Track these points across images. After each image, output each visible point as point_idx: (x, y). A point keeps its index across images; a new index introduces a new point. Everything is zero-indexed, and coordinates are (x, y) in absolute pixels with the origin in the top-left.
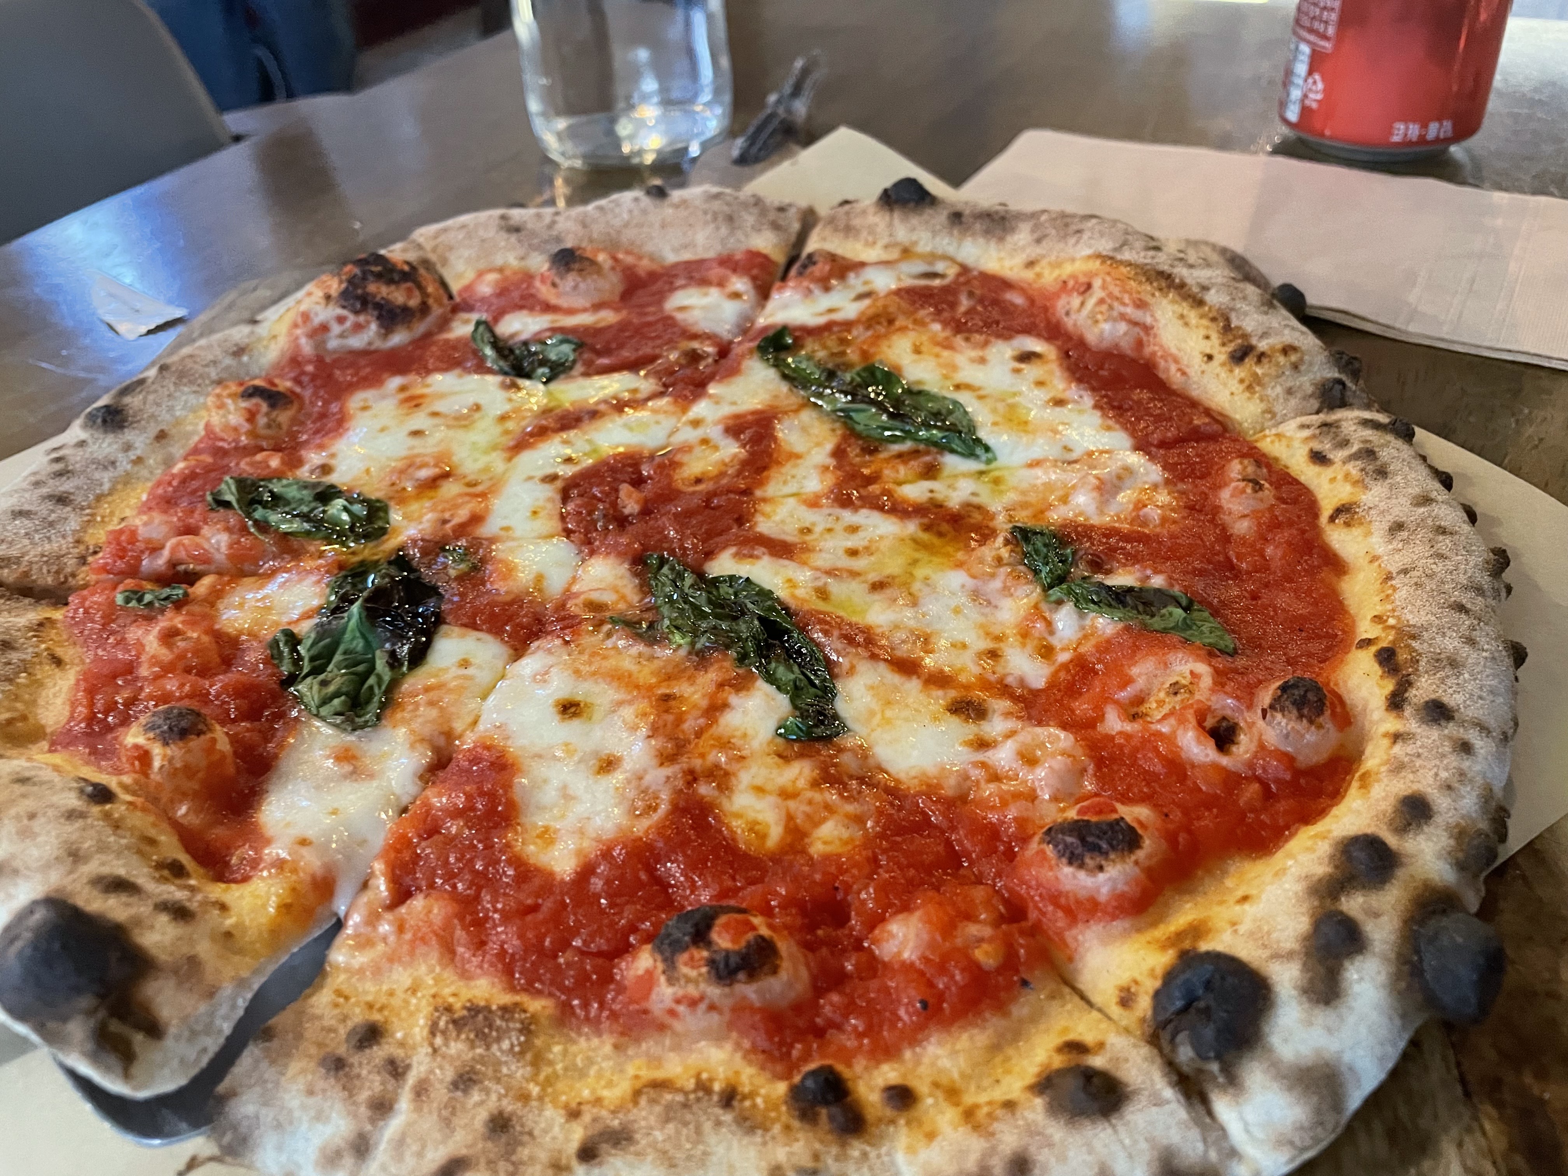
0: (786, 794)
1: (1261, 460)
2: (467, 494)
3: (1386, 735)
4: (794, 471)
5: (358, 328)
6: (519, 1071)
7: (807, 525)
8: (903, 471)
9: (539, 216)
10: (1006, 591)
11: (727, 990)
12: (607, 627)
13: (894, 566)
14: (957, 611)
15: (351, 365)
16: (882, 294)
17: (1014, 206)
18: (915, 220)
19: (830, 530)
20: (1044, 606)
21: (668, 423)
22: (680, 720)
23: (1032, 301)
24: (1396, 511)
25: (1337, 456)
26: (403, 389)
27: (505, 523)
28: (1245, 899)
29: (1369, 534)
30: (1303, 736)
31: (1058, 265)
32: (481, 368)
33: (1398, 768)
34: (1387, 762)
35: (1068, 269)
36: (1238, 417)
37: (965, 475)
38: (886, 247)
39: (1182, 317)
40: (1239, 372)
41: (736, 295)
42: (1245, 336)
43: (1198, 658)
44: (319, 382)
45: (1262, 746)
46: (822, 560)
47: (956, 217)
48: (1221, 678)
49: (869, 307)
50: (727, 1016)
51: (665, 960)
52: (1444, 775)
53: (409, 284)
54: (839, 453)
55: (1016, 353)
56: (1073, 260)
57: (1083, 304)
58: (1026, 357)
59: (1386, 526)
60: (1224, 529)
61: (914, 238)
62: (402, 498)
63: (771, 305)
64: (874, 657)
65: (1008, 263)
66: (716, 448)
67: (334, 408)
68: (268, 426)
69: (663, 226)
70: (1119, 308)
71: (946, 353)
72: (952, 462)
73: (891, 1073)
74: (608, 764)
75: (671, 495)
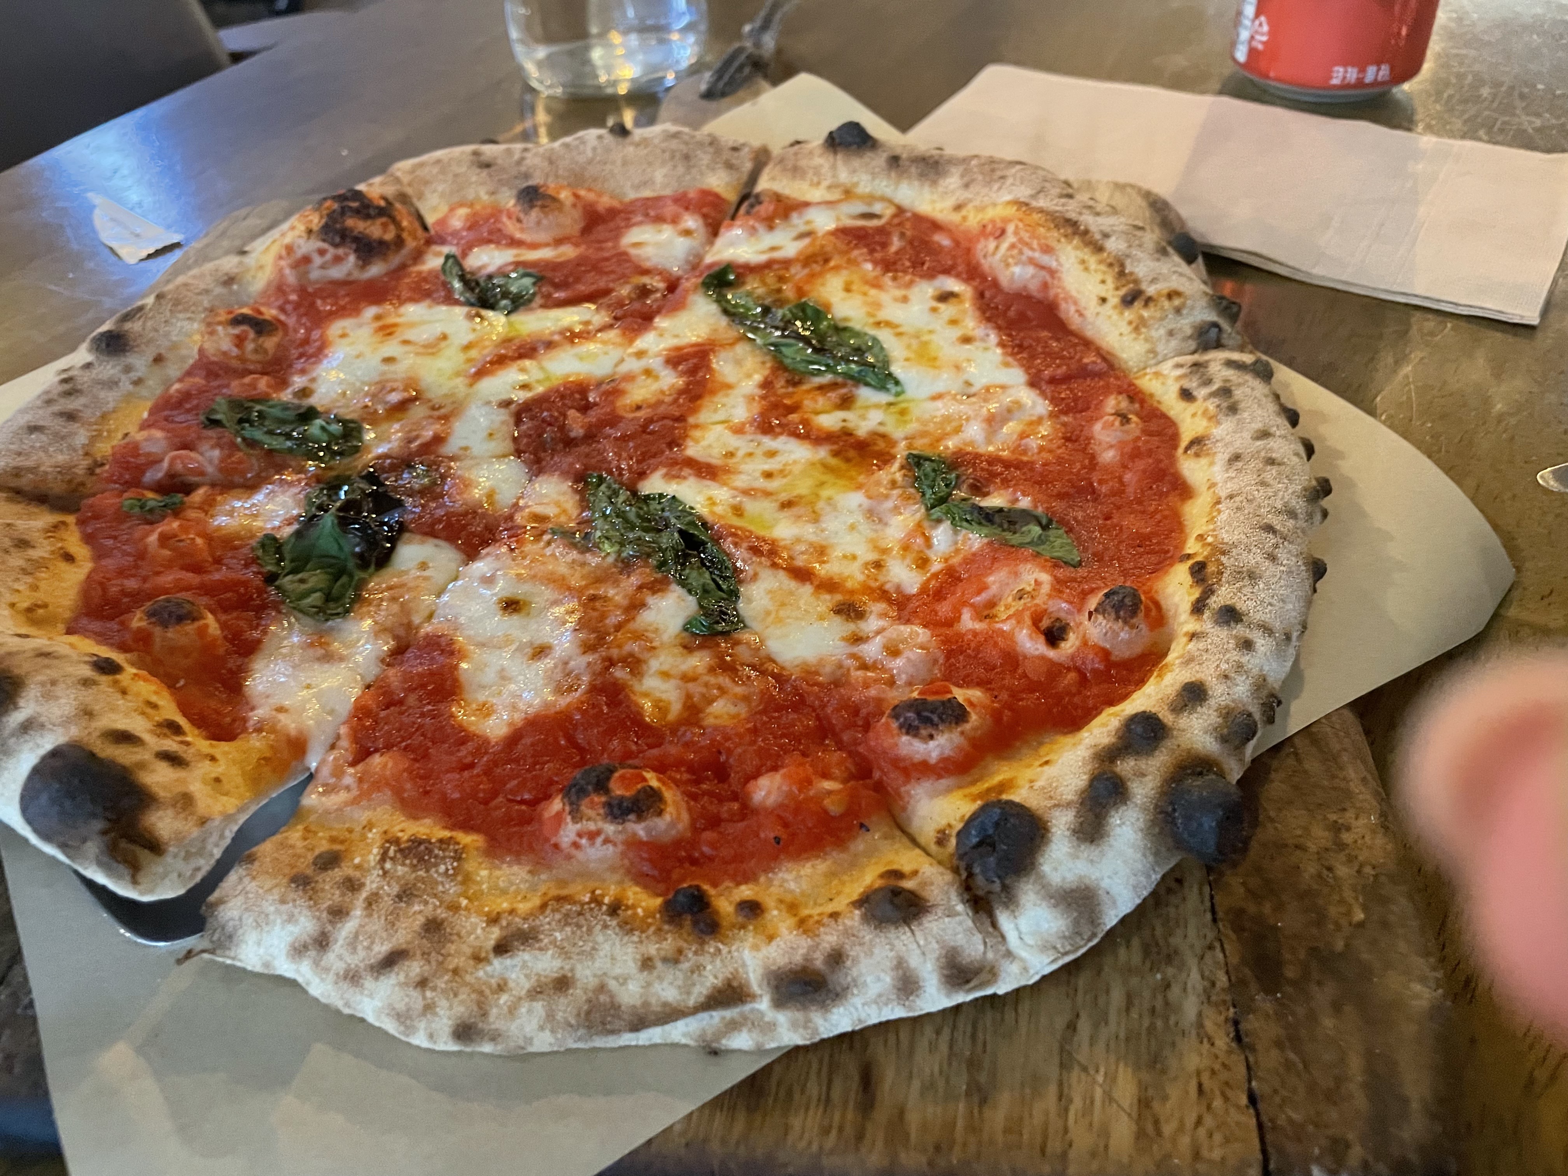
0: (687, 678)
1: (1135, 395)
2: (431, 417)
3: (1186, 634)
4: (725, 400)
5: (338, 260)
6: (452, 889)
7: (731, 449)
8: (821, 402)
9: (509, 152)
10: (896, 510)
11: (620, 828)
12: (546, 537)
13: (803, 488)
14: (852, 528)
15: (333, 295)
16: (820, 234)
17: (949, 151)
18: (856, 162)
19: (750, 455)
20: (926, 524)
21: (615, 354)
22: (603, 617)
23: (957, 243)
24: (1238, 444)
25: (1201, 393)
26: (378, 318)
27: (463, 443)
28: (1047, 763)
29: (1212, 464)
30: (1118, 635)
31: (981, 209)
32: (449, 300)
33: (1189, 660)
34: (1182, 656)
35: (991, 213)
36: (1124, 356)
37: (877, 406)
38: (829, 187)
39: (1083, 262)
40: (1128, 314)
41: (687, 233)
42: (1136, 282)
43: (1043, 568)
44: (302, 310)
45: (1085, 643)
46: (741, 481)
47: (894, 161)
48: (1059, 586)
49: (806, 247)
50: (620, 848)
51: (571, 804)
52: (1224, 666)
53: (384, 219)
54: (766, 384)
55: (937, 293)
56: (995, 205)
57: (997, 248)
58: (945, 297)
59: (1227, 456)
60: (1093, 457)
61: (855, 179)
62: (374, 419)
63: (720, 242)
64: (774, 565)
65: (939, 206)
66: (657, 378)
67: (316, 334)
68: (256, 351)
69: (625, 163)
70: (1028, 253)
71: (873, 292)
72: (865, 394)
73: (746, 892)
74: (540, 651)
75: (613, 420)
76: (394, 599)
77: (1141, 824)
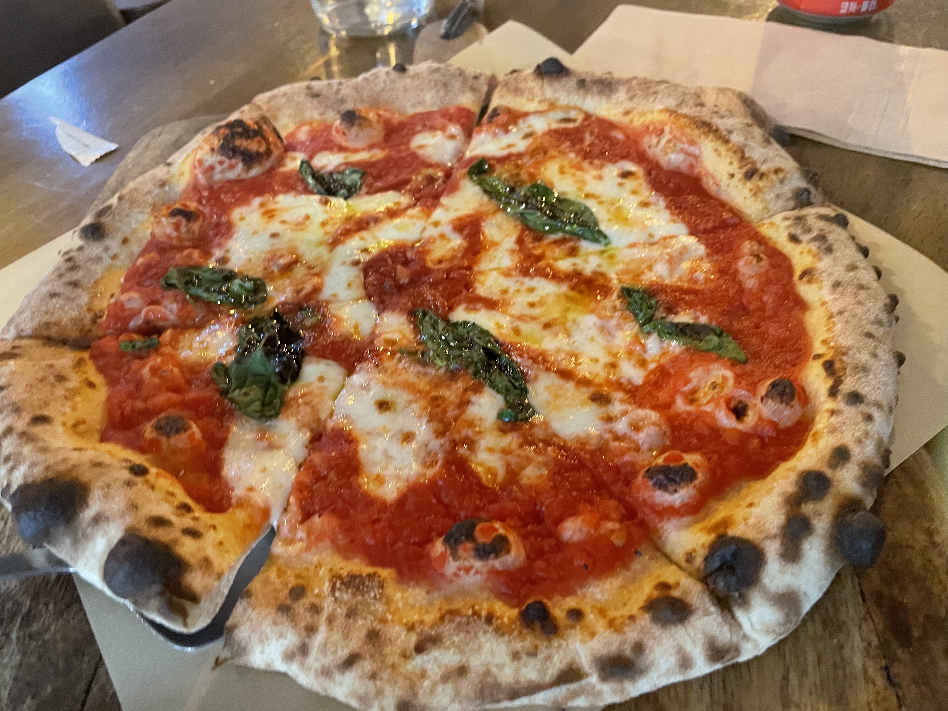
0: (505, 452)
1: (762, 241)
2: (309, 274)
3: (827, 410)
4: (496, 254)
5: (232, 167)
7: (505, 288)
8: (558, 252)
9: (329, 85)
10: (619, 326)
11: (485, 563)
12: (398, 355)
13: (555, 313)
14: (592, 339)
15: (230, 190)
16: (539, 134)
17: (616, 75)
18: (557, 85)
19: (518, 291)
20: (640, 336)
21: (420, 224)
22: (445, 411)
23: (628, 137)
24: (836, 274)
25: (805, 238)
26: (262, 205)
27: (333, 292)
28: (751, 505)
29: (821, 288)
30: (782, 412)
31: (642, 114)
32: (307, 191)
33: (833, 430)
34: (827, 427)
35: (649, 118)
36: (748, 212)
37: (592, 253)
38: (540, 102)
39: (716, 150)
40: (749, 185)
41: (452, 137)
42: (753, 163)
43: (726, 368)
44: (212, 201)
45: (760, 418)
46: (515, 310)
47: (582, 83)
48: (739, 379)
49: (532, 143)
51: (451, 548)
52: (857, 434)
53: (258, 138)
54: (520, 241)
55: (620, 172)
56: (652, 112)
57: (659, 142)
58: (626, 175)
59: (830, 283)
60: (740, 284)
61: (557, 95)
62: (270, 276)
63: (473, 142)
64: (548, 370)
65: (613, 112)
66: (449, 240)
67: (224, 219)
68: (188, 232)
69: (405, 90)
70: (680, 145)
71: (579, 173)
72: (586, 246)
73: (571, 602)
74: (408, 437)
75: (426, 271)
76: (306, 404)
77: (822, 548)
